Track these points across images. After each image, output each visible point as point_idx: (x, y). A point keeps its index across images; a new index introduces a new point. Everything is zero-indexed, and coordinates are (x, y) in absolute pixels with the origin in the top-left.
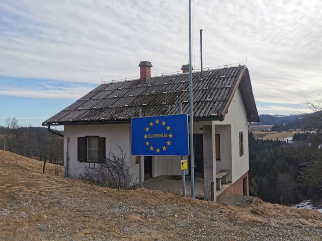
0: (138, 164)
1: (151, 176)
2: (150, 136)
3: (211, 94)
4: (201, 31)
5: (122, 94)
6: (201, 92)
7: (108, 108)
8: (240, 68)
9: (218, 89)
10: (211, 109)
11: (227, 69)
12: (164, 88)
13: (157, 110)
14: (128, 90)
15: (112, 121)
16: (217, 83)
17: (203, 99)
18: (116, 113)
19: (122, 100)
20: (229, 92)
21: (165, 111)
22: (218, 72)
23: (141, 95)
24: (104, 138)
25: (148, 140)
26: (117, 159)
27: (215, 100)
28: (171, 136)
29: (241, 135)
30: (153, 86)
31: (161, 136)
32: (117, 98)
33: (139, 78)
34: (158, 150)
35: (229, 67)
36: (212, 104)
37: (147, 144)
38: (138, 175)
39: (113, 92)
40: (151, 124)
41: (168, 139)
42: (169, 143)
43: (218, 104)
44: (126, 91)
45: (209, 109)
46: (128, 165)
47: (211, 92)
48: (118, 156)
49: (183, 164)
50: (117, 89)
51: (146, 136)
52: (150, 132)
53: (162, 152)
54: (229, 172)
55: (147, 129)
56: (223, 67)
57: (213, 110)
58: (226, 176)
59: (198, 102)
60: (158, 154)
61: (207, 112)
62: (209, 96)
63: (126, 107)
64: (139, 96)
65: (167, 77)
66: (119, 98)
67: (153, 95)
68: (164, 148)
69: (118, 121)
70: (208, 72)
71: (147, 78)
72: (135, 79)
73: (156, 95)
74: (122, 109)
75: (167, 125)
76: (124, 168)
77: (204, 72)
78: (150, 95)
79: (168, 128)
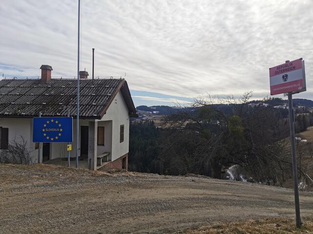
0: (38, 150)
1: (49, 159)
2: (47, 130)
3: (97, 100)
4: (93, 49)
5: (24, 92)
6: (89, 97)
7: (10, 104)
8: (121, 80)
9: (102, 96)
10: (94, 111)
11: (111, 80)
12: (62, 90)
13: (54, 109)
14: (29, 89)
15: (15, 116)
16: (102, 91)
17: (90, 103)
18: (18, 109)
19: (24, 98)
20: (108, 99)
21: (61, 110)
22: (105, 81)
23: (42, 95)
24: (7, 129)
25: (45, 132)
26: (18, 145)
27: (98, 104)
28: (61, 130)
29: (122, 128)
30: (53, 87)
31: (55, 130)
32: (20, 95)
33: (40, 78)
34: (52, 139)
35: (114, 78)
36: (96, 107)
37: (45, 135)
38: (37, 157)
39: (15, 89)
40: (48, 122)
41: (59, 132)
42: (60, 135)
43: (99, 108)
44: (27, 90)
45: (93, 111)
46: (29, 150)
47: (97, 98)
48: (19, 143)
49: (68, 147)
50: (19, 87)
51: (44, 130)
52: (47, 127)
53: (55, 140)
54: (110, 154)
55: (45, 125)
56: (109, 78)
57: (95, 112)
58: (106, 156)
59: (87, 105)
60: (52, 141)
61: (91, 113)
62: (94, 101)
63: (28, 104)
64: (39, 95)
65: (65, 80)
66: (21, 95)
67: (52, 95)
68: (57, 138)
69: (21, 116)
70: (98, 80)
71: (48, 79)
72: (37, 78)
73: (55, 96)
74: (24, 106)
75: (59, 123)
76: (25, 152)
77: (95, 80)
78: (49, 96)
79: (60, 125)
